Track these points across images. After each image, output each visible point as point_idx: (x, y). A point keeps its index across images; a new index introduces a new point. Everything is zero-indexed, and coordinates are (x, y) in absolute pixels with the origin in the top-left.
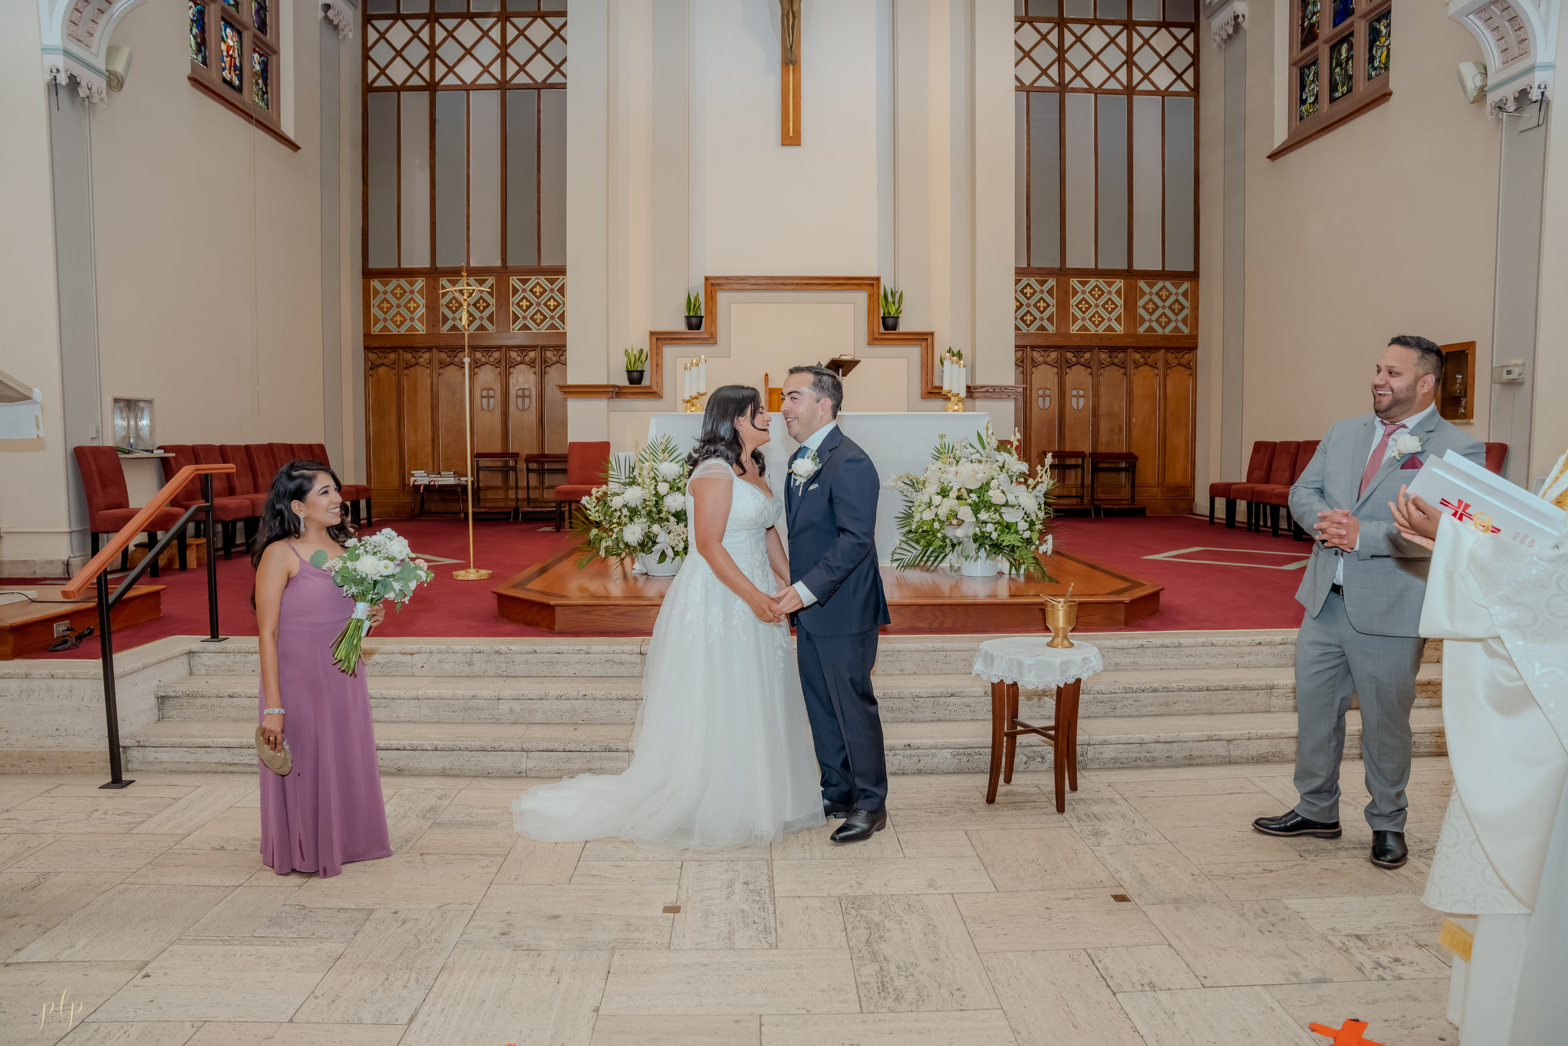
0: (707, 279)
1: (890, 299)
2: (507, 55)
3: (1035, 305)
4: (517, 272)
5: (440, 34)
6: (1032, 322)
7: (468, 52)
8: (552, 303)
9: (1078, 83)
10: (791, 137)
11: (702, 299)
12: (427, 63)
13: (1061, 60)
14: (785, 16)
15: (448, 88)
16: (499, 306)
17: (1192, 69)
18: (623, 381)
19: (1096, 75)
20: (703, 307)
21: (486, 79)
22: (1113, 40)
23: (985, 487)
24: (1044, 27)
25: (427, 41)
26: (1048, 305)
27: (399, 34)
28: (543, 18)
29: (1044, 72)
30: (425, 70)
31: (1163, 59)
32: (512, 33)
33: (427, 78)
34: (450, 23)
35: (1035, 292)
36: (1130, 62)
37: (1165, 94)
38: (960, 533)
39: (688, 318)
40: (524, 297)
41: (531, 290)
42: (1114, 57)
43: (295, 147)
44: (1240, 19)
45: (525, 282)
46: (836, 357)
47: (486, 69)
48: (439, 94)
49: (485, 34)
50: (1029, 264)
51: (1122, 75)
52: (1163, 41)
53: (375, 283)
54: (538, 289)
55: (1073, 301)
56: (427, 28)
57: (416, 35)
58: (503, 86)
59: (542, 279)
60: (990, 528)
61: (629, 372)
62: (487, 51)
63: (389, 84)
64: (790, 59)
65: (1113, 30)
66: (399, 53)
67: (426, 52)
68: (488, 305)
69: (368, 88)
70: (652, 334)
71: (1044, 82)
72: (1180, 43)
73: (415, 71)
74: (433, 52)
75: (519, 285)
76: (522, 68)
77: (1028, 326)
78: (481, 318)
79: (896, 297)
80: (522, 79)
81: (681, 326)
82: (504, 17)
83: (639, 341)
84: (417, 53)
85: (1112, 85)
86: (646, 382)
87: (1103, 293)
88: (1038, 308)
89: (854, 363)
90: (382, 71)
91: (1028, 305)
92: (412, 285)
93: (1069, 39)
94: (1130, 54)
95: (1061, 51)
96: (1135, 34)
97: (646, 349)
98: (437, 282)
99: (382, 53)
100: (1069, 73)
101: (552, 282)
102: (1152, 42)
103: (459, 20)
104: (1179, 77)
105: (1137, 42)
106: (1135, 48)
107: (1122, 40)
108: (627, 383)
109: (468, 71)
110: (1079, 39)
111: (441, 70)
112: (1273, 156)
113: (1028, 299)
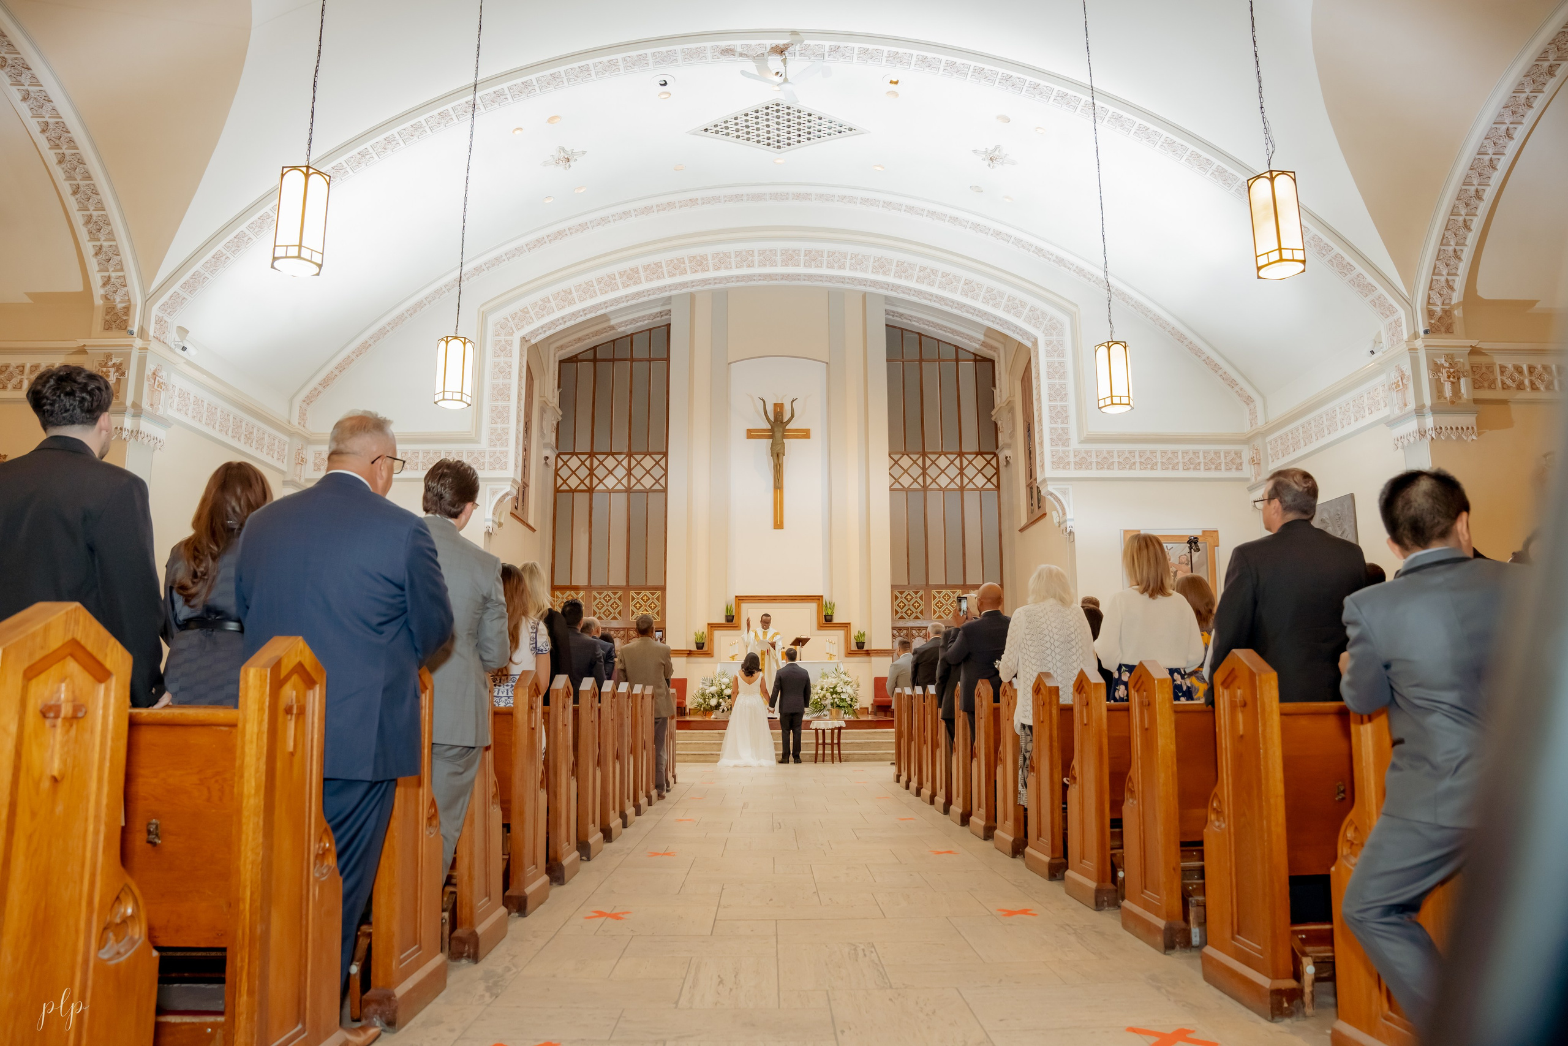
0: (736, 597)
1: (828, 606)
2: (631, 474)
3: (913, 605)
4: (634, 589)
5: (596, 463)
6: (911, 614)
7: (611, 472)
8: (653, 605)
9: (934, 486)
10: (778, 524)
11: (734, 606)
12: (588, 478)
13: (924, 473)
14: (775, 466)
15: (600, 491)
16: (624, 607)
17: (996, 476)
18: (694, 648)
19: (943, 481)
20: (734, 611)
21: (620, 487)
22: (952, 462)
23: (835, 687)
24: (915, 457)
25: (589, 466)
26: (920, 605)
27: (574, 462)
28: (650, 455)
29: (915, 480)
30: (587, 482)
31: (980, 471)
32: (633, 463)
33: (588, 485)
34: (601, 457)
35: (913, 598)
36: (961, 473)
37: (981, 490)
38: (827, 702)
39: (727, 616)
40: (638, 602)
41: (642, 599)
42: (953, 471)
43: (534, 530)
44: (1008, 459)
45: (638, 594)
46: (799, 637)
47: (620, 481)
48: (594, 494)
49: (620, 463)
50: (909, 584)
51: (958, 480)
52: (980, 462)
53: (557, 593)
54: (645, 598)
55: (934, 603)
56: (589, 460)
57: (583, 463)
58: (629, 490)
59: (648, 593)
60: (836, 700)
61: (697, 643)
62: (620, 472)
63: (568, 489)
64: (778, 485)
65: (952, 457)
66: (574, 472)
67: (588, 472)
68: (618, 606)
69: (557, 490)
70: (709, 624)
71: (915, 486)
72: (989, 462)
73: (582, 482)
74: (591, 474)
75: (635, 596)
76: (639, 481)
77: (909, 616)
78: (615, 613)
79: (832, 606)
80: (638, 487)
81: (723, 620)
82: (630, 455)
83: (701, 627)
84: (583, 472)
85: (952, 486)
86: (705, 648)
87: (950, 597)
88: (914, 607)
89: (806, 640)
90: (565, 482)
91: (909, 605)
92: (577, 594)
93: (928, 462)
94: (961, 470)
95: (924, 469)
96: (964, 459)
97: (706, 631)
98: (591, 592)
99: (564, 472)
100: (929, 481)
101: (653, 594)
102: (973, 462)
103: (605, 456)
104: (989, 480)
105: (965, 463)
106: (964, 465)
107: (957, 462)
108: (696, 649)
109: (610, 482)
110: (933, 462)
111: (595, 481)
112: (1021, 530)
113: (909, 601)
